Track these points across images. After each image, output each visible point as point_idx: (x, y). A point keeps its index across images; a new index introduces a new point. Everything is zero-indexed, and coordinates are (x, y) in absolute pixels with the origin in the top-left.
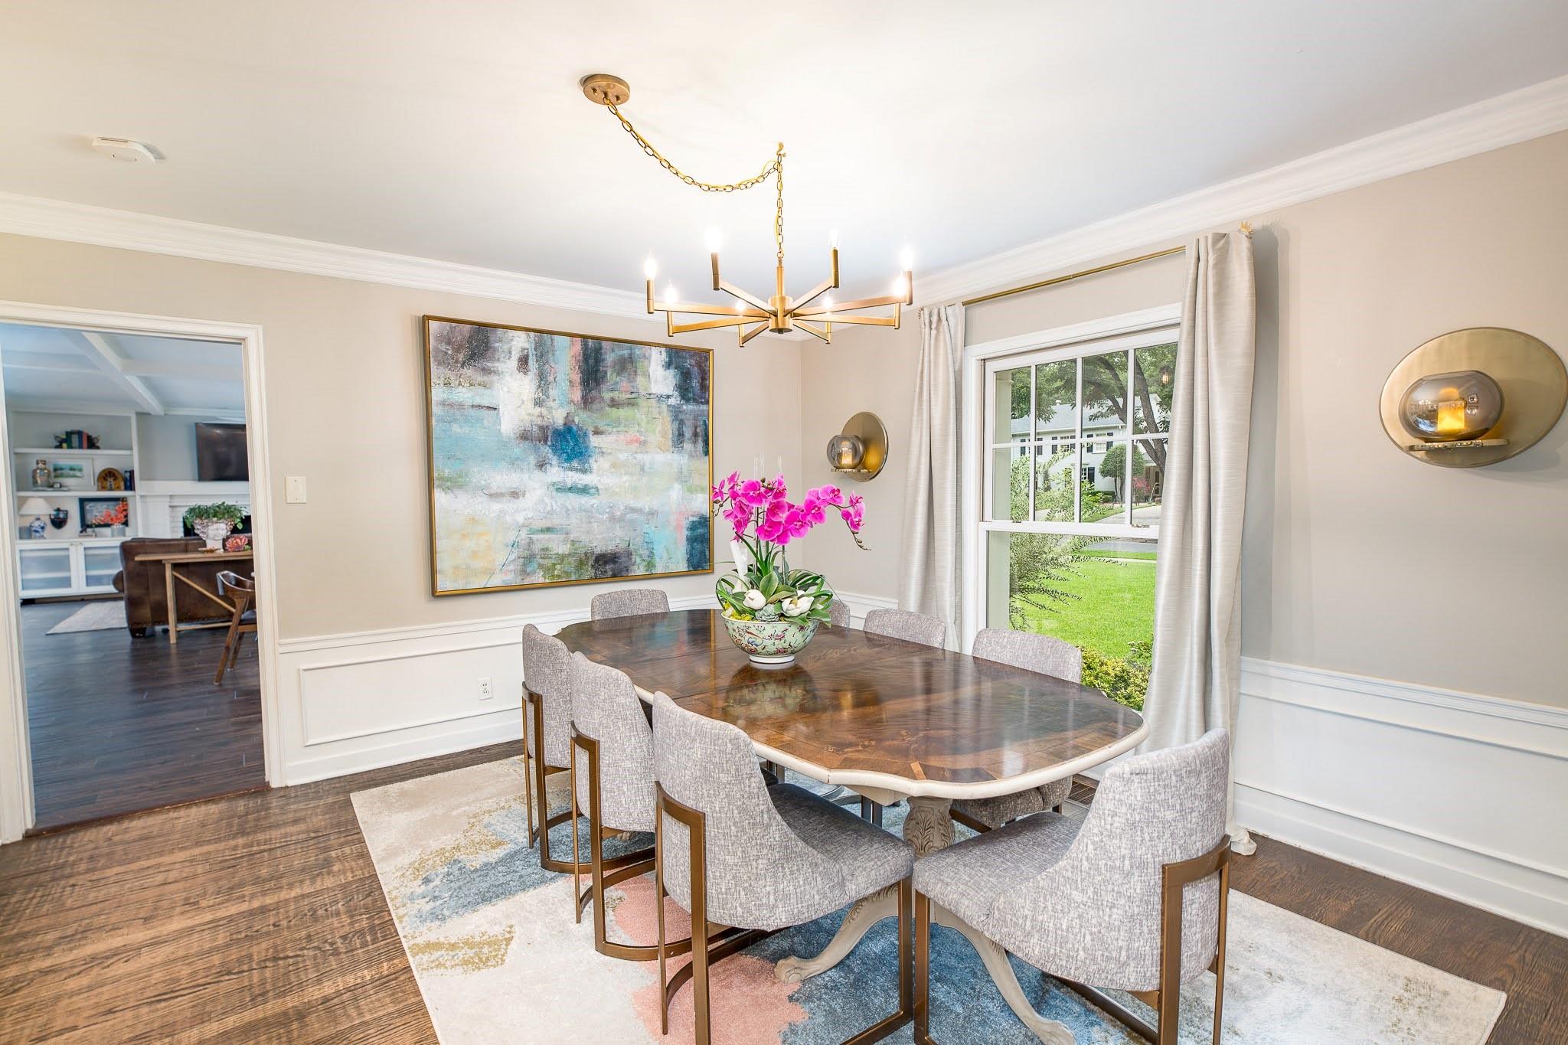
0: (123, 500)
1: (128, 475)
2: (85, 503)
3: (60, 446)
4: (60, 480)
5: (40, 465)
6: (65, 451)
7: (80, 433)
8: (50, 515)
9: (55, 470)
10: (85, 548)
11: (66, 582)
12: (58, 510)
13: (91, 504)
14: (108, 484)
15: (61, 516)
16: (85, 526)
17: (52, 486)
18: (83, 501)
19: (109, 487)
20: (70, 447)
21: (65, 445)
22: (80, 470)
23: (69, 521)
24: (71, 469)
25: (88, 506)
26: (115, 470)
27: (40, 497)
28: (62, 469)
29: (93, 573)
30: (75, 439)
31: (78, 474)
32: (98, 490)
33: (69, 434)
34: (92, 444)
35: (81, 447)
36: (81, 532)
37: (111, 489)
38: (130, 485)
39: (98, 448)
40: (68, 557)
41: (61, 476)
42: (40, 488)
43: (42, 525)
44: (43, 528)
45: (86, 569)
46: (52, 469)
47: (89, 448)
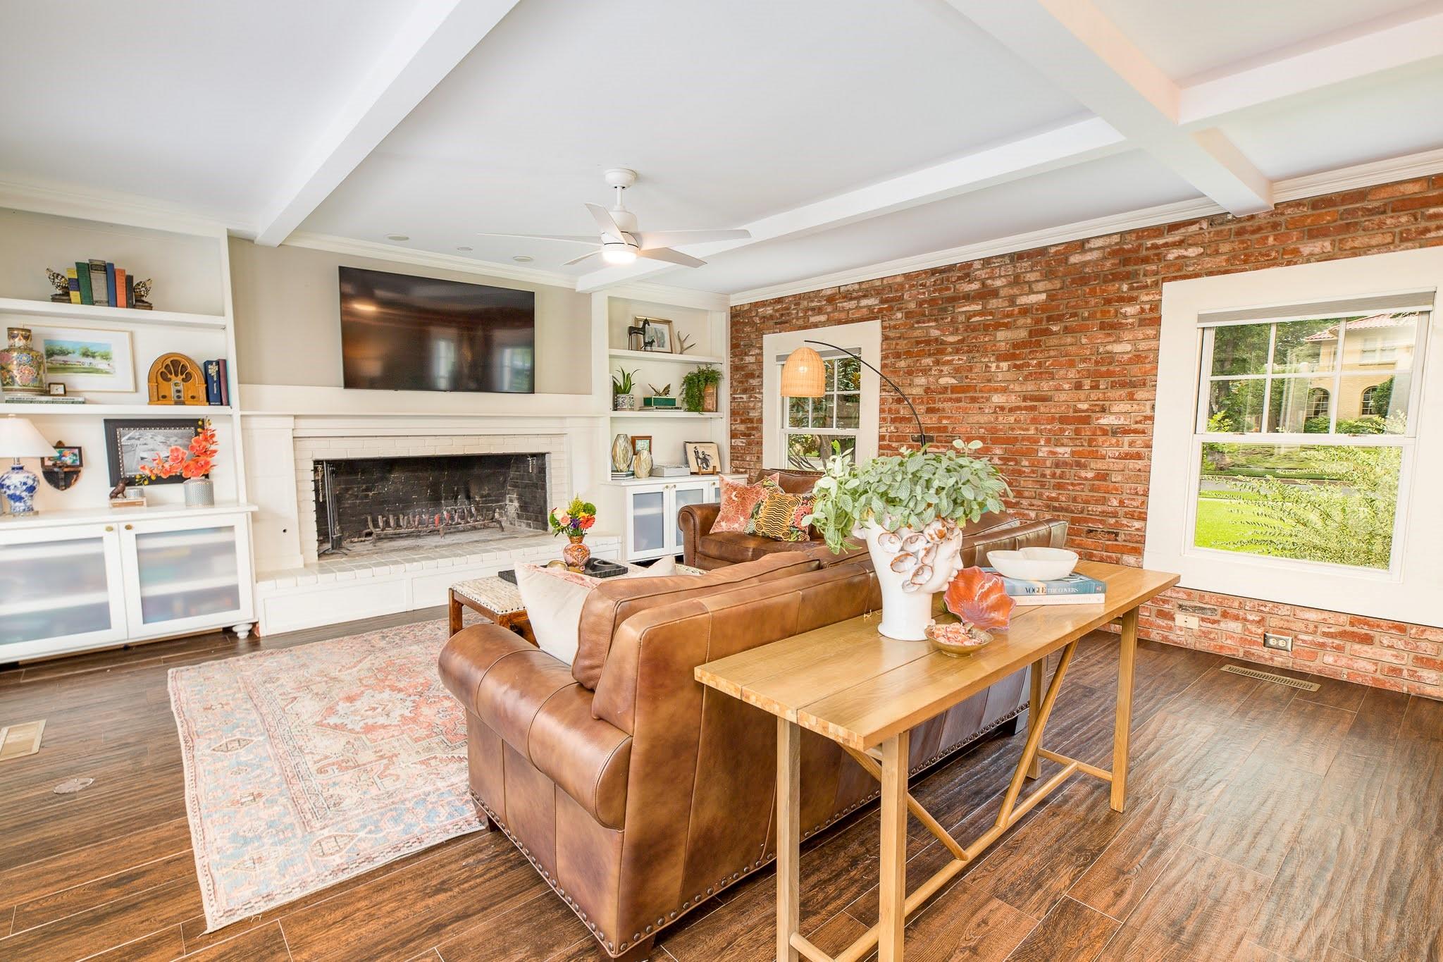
0: (195, 424)
1: (213, 370)
2: (120, 431)
3: (63, 297)
4: (59, 377)
5: (19, 342)
6: (75, 308)
7: (107, 269)
8: (42, 459)
9: (50, 354)
10: (137, 536)
11: (99, 617)
12: (59, 445)
13: (134, 433)
14: (173, 389)
15: (68, 460)
16: (121, 482)
17: (47, 393)
18: (113, 426)
19: (173, 394)
20: (88, 300)
21: (75, 295)
22: (106, 357)
23: (85, 474)
24: (85, 354)
25: (127, 437)
26: (188, 359)
27: (19, 416)
28: (64, 353)
29: (158, 590)
30: (99, 283)
31: (100, 364)
32: (151, 402)
33: (85, 269)
34: (136, 296)
35: (112, 302)
36: (114, 496)
37: (179, 402)
38: (216, 390)
39: (150, 307)
40: (99, 559)
41: (65, 368)
42: (19, 395)
43: (30, 482)
44: (31, 489)
45: (143, 582)
46: (43, 351)
47: (130, 305)
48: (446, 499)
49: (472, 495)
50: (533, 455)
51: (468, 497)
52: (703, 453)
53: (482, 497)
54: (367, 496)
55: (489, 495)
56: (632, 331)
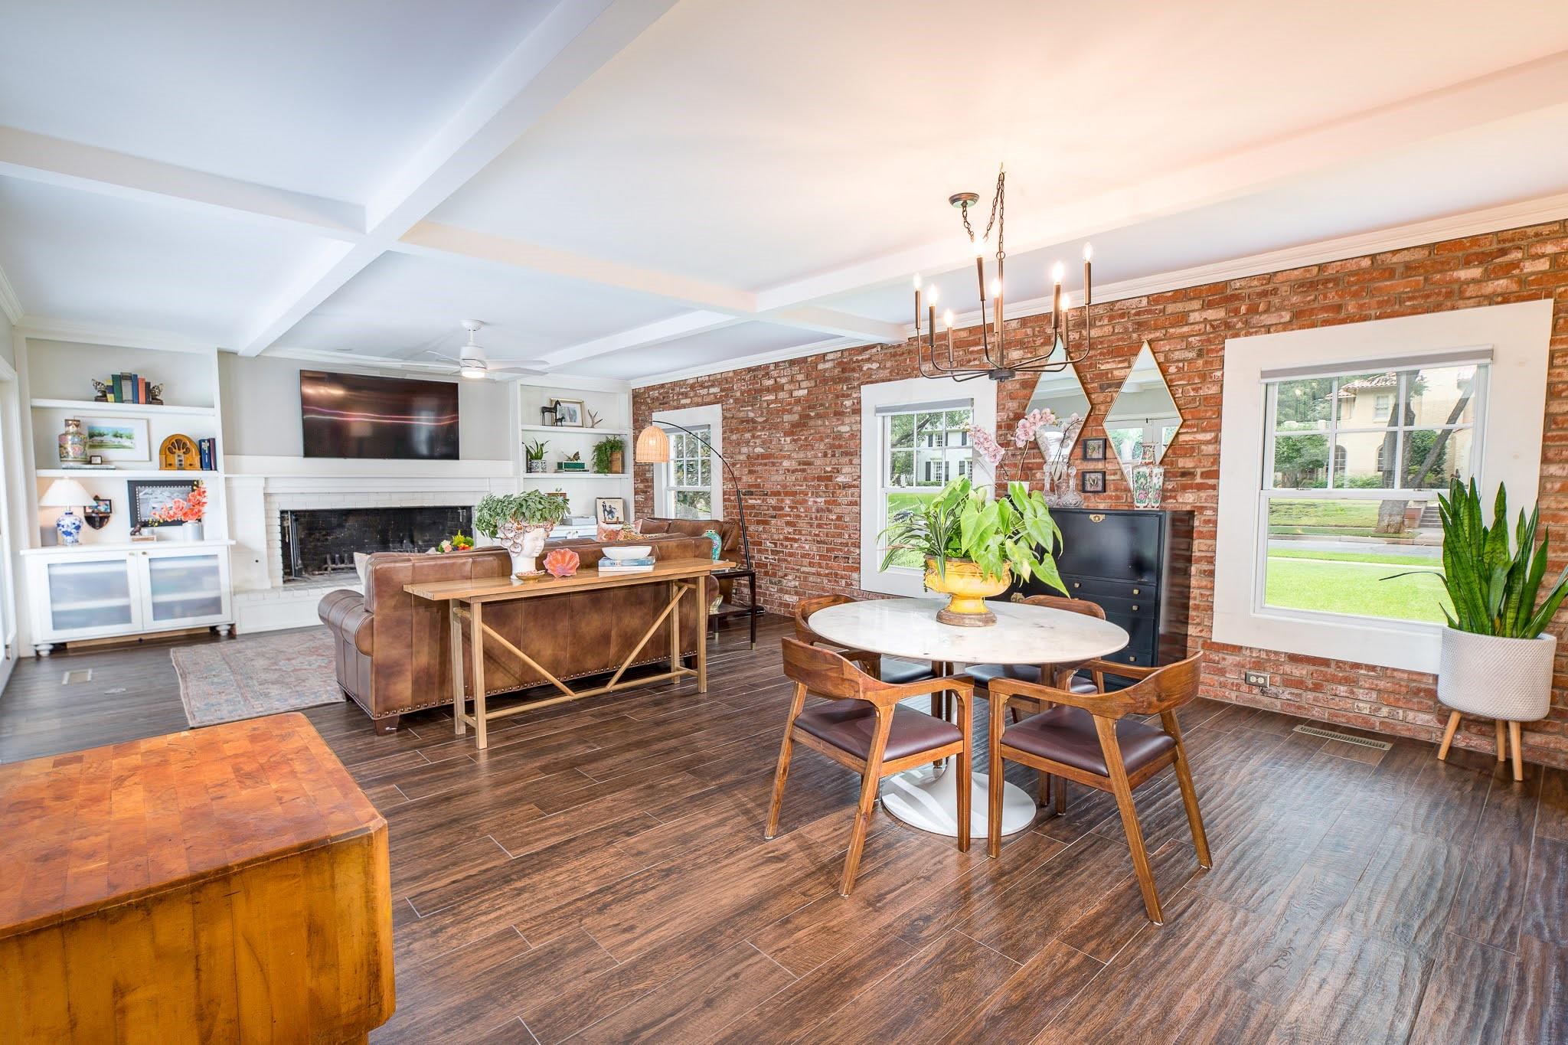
0: (192, 484)
1: (205, 446)
2: (138, 488)
3: (102, 398)
4: (97, 451)
5: (72, 429)
6: (111, 406)
7: (133, 379)
8: (85, 507)
9: (92, 436)
10: (150, 560)
11: (124, 614)
12: (96, 498)
13: (148, 490)
14: (177, 459)
15: (102, 508)
16: (138, 524)
17: (90, 462)
18: (134, 485)
19: (177, 462)
20: (119, 399)
21: (110, 397)
22: (130, 437)
23: (113, 518)
24: (116, 436)
25: (143, 493)
26: (189, 439)
27: (71, 478)
28: (101, 435)
29: (164, 598)
30: (127, 389)
31: (125, 442)
32: (161, 469)
33: (118, 379)
34: (153, 396)
35: (136, 400)
36: (133, 534)
37: (181, 467)
38: (207, 460)
39: (161, 403)
40: (123, 575)
41: (101, 445)
42: (72, 464)
43: (77, 523)
44: (78, 528)
45: (153, 592)
46: (87, 435)
47: (148, 402)
48: (393, 542)
49: (415, 540)
50: (463, 508)
51: (412, 542)
52: (610, 507)
53: (424, 541)
54: (327, 539)
55: (430, 540)
56: (544, 410)
